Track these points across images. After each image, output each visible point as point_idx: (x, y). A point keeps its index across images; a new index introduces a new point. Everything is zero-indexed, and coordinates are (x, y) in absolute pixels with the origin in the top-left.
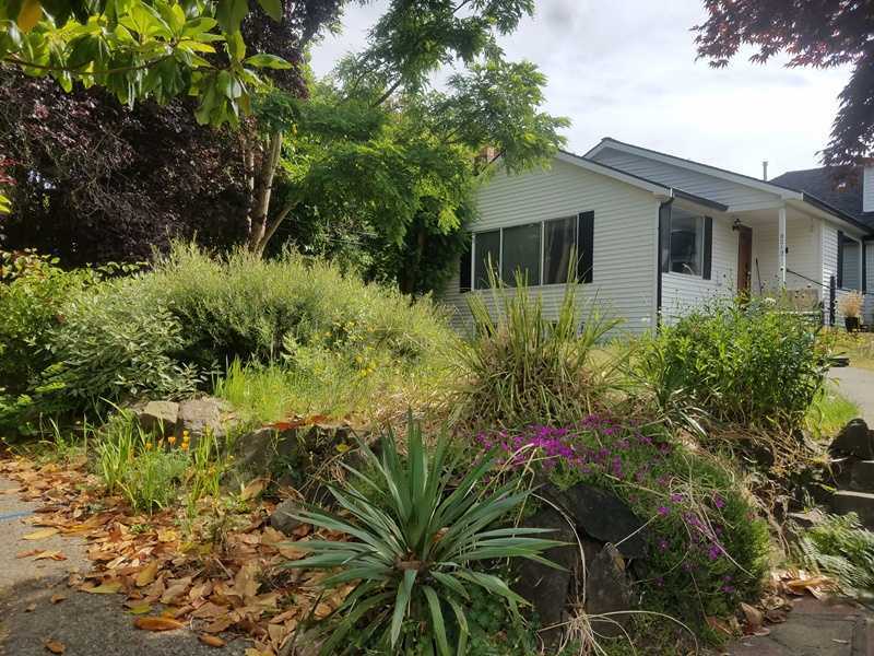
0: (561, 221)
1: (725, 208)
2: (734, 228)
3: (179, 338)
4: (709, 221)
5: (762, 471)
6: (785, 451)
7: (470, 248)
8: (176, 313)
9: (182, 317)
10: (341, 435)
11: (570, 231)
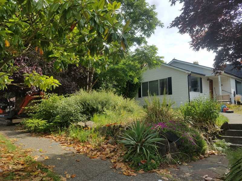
0: (163, 80)
1: (205, 75)
2: (208, 80)
3: (82, 109)
4: (201, 79)
5: (206, 132)
6: (211, 128)
7: (141, 87)
8: (81, 104)
9: (83, 105)
10: (120, 126)
11: (166, 82)
